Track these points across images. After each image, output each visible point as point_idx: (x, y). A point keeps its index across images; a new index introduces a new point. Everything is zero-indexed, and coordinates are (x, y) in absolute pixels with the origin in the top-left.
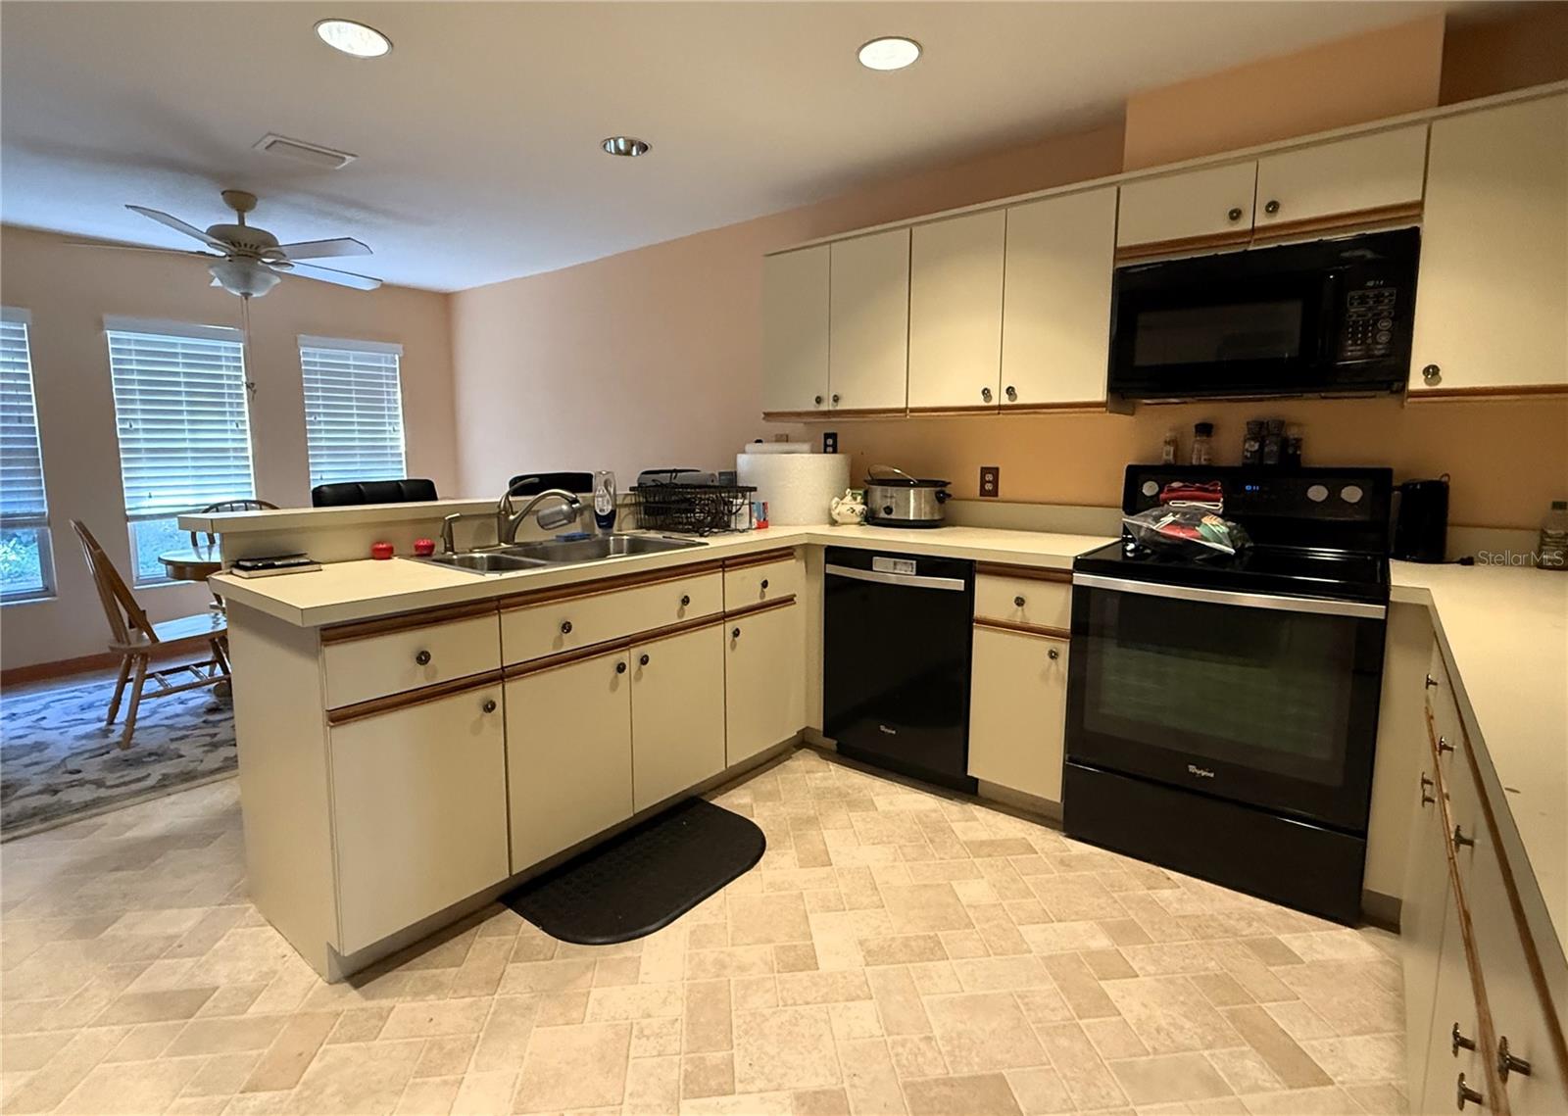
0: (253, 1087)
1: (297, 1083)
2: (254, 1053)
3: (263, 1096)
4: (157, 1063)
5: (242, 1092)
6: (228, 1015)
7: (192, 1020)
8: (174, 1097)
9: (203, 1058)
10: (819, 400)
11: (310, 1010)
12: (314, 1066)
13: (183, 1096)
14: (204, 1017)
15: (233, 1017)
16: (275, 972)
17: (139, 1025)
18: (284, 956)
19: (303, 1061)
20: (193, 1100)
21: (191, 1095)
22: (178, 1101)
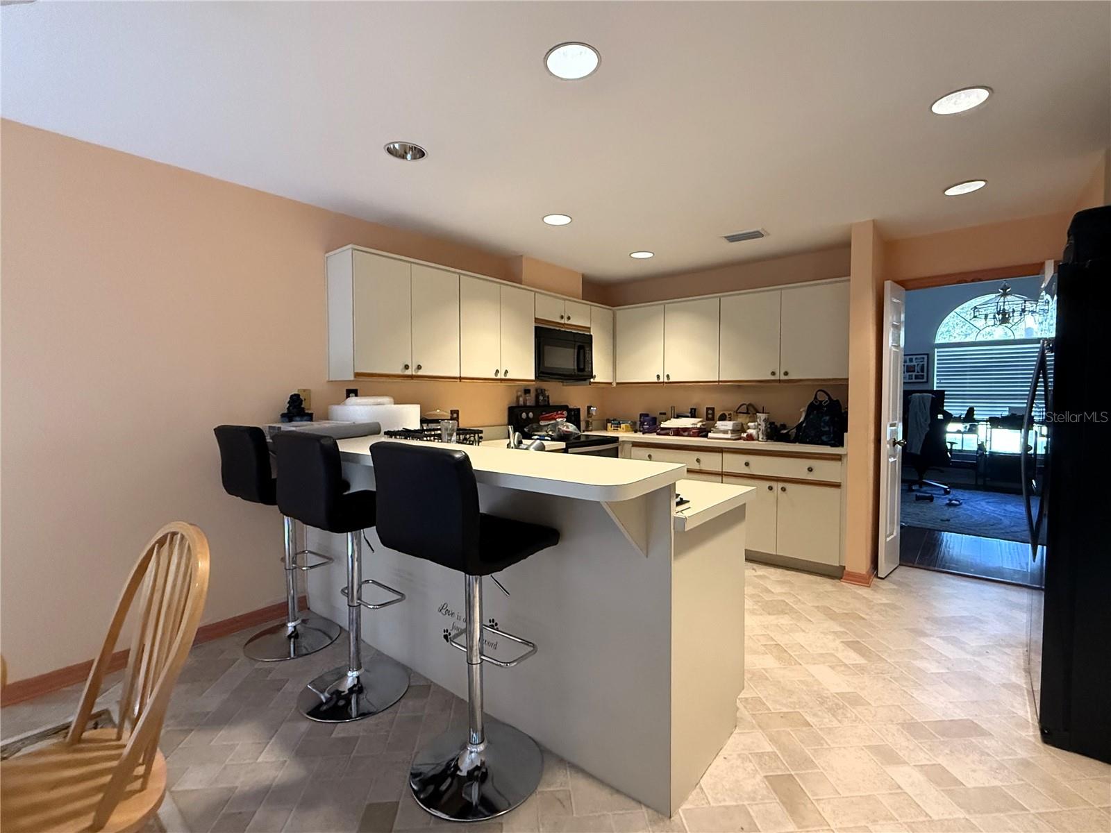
0: (808, 724)
1: (795, 712)
2: (792, 733)
3: (808, 719)
4: (824, 769)
5: (812, 726)
6: (779, 758)
7: (793, 773)
8: (833, 748)
9: (808, 752)
10: (407, 367)
11: (757, 726)
12: (785, 710)
13: (829, 745)
14: (787, 768)
15: (780, 756)
16: (739, 755)
17: (810, 796)
18: (725, 758)
19: (784, 716)
20: (827, 740)
21: (826, 742)
22: (832, 745)
